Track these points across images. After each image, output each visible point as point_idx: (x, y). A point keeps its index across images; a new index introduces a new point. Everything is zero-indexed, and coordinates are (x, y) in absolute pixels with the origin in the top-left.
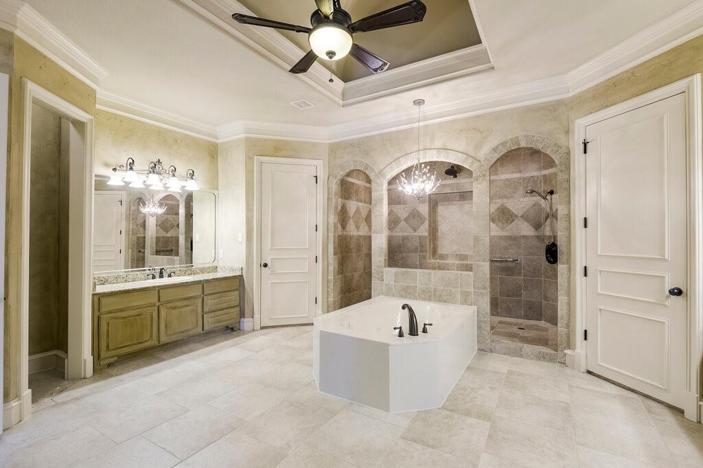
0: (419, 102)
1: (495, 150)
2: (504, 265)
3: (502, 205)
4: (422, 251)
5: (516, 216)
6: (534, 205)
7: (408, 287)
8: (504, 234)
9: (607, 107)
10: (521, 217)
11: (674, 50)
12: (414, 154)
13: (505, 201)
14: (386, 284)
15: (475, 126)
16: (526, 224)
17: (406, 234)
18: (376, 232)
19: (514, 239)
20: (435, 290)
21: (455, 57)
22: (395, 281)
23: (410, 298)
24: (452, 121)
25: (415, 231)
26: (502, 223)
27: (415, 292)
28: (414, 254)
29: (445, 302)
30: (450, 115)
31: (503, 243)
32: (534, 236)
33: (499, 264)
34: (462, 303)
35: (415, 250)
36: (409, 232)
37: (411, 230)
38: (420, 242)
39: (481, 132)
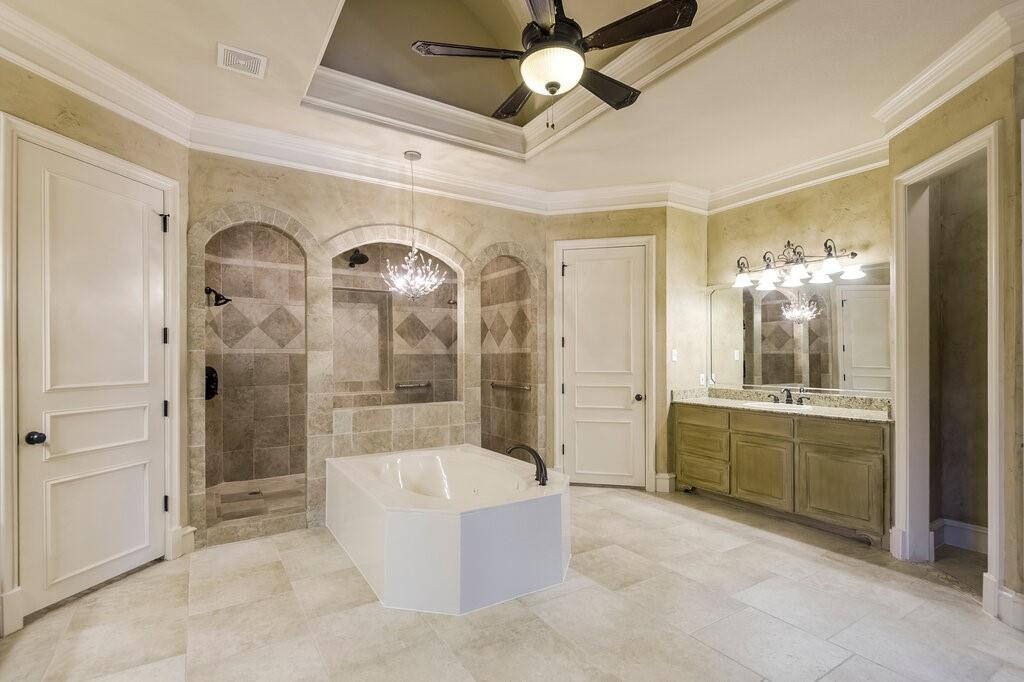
0: (413, 156)
1: (486, 250)
2: (414, 392)
3: (412, 314)
4: (295, 380)
5: (427, 330)
6: (446, 318)
7: (376, 436)
8: (414, 351)
9: (584, 238)
10: (433, 331)
11: (639, 210)
12: (386, 227)
13: (415, 309)
14: (337, 437)
15: (467, 214)
16: (437, 339)
17: (264, 351)
18: (316, 348)
19: (426, 359)
20: (418, 433)
21: (492, 127)
22: (354, 429)
23: (381, 451)
24: (441, 198)
25: (283, 346)
26: (413, 338)
27: (389, 440)
28: (279, 387)
29: (432, 446)
30: (435, 189)
31: (414, 364)
32: (444, 355)
33: (408, 392)
34: (451, 444)
35: (283, 380)
36: (269, 348)
37: (273, 343)
38: (292, 365)
39: (472, 225)
